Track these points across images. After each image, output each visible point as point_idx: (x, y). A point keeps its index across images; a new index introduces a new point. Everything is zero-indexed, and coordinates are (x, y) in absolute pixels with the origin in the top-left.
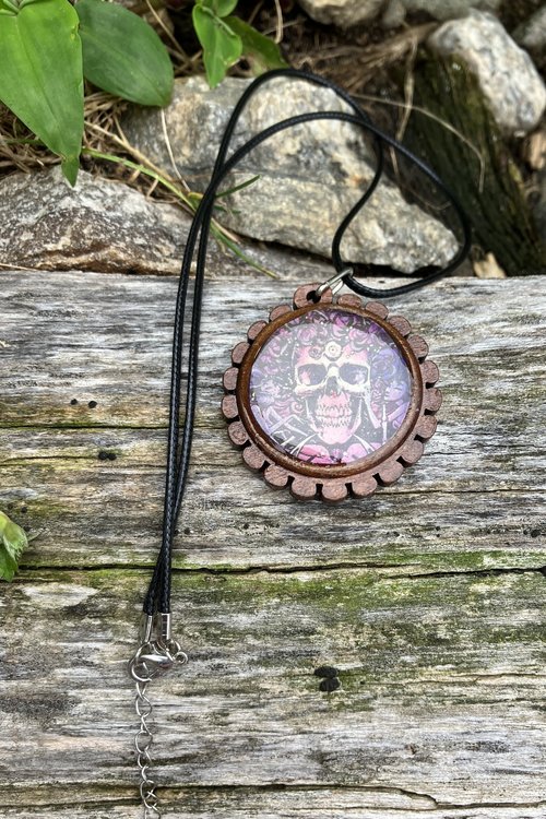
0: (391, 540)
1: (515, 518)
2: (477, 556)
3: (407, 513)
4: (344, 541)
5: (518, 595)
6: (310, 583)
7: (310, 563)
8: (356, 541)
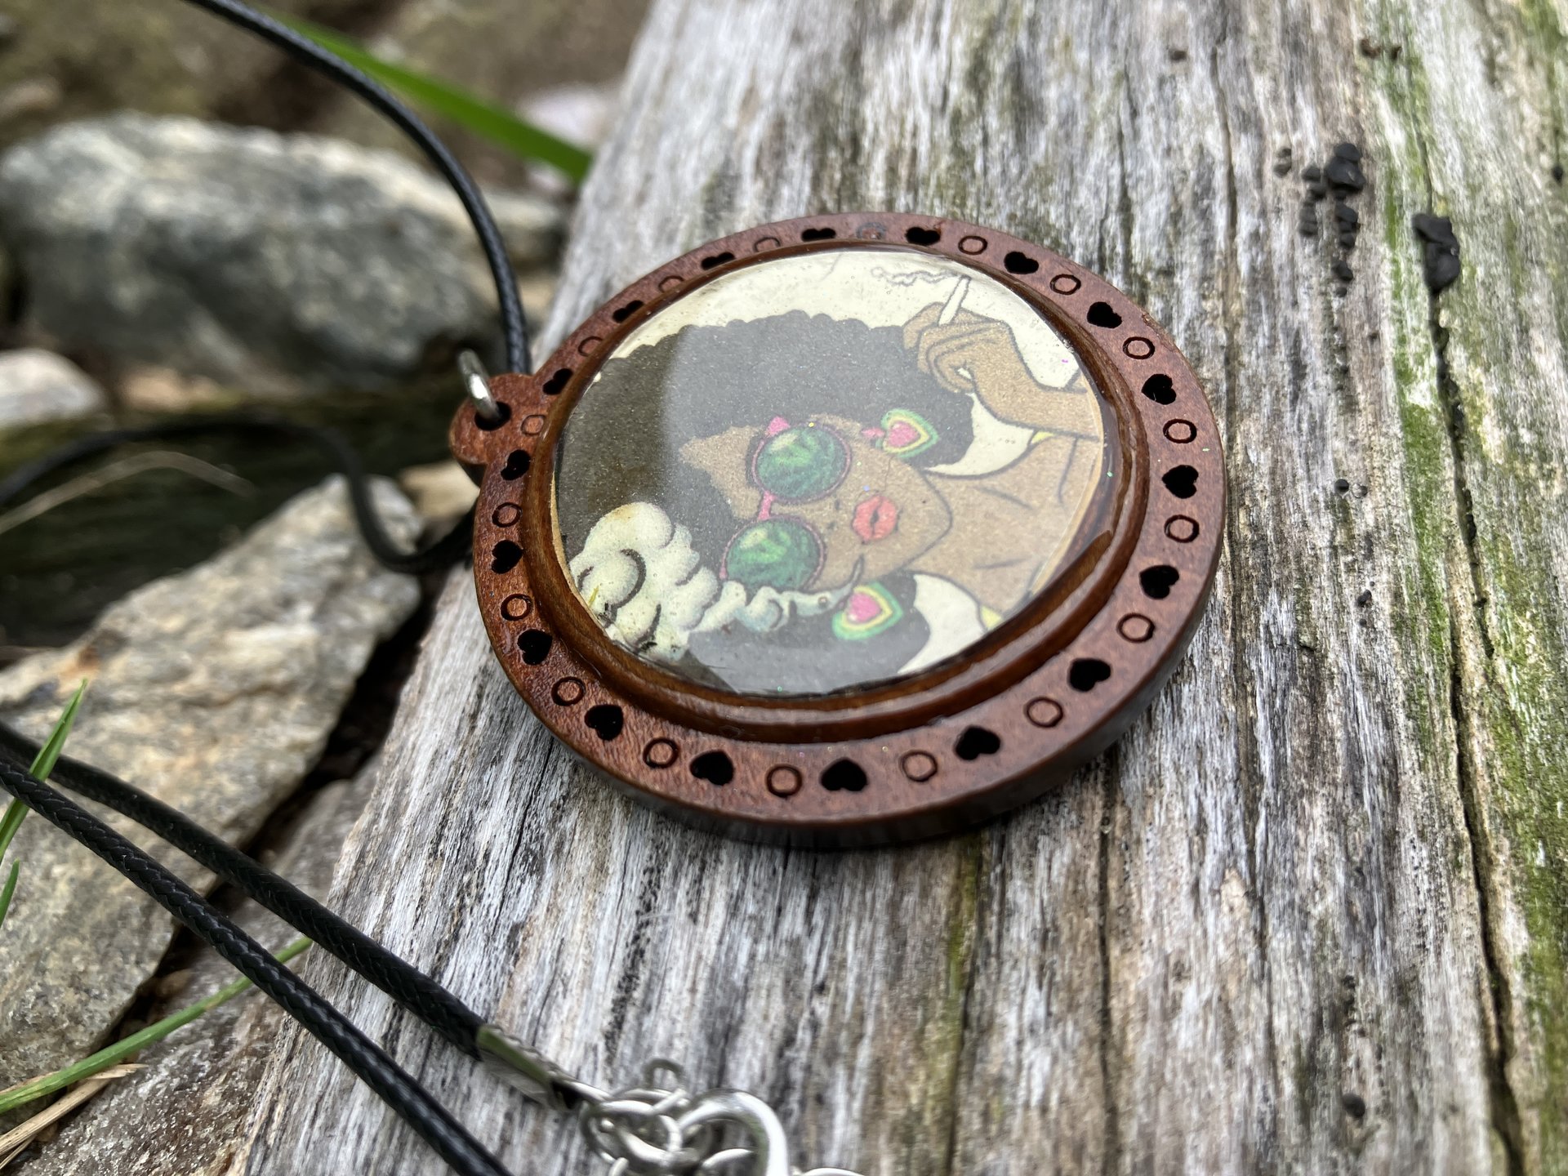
0: (1383, 623)
1: (1305, 304)
2: (1411, 418)
3: (1299, 556)
4: (1391, 762)
5: (1502, 359)
6: (1529, 915)
7: (1469, 897)
8: (1389, 724)
